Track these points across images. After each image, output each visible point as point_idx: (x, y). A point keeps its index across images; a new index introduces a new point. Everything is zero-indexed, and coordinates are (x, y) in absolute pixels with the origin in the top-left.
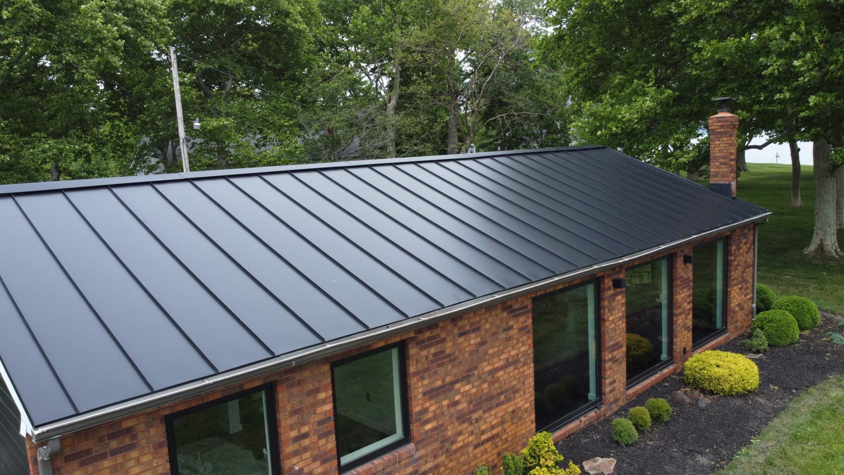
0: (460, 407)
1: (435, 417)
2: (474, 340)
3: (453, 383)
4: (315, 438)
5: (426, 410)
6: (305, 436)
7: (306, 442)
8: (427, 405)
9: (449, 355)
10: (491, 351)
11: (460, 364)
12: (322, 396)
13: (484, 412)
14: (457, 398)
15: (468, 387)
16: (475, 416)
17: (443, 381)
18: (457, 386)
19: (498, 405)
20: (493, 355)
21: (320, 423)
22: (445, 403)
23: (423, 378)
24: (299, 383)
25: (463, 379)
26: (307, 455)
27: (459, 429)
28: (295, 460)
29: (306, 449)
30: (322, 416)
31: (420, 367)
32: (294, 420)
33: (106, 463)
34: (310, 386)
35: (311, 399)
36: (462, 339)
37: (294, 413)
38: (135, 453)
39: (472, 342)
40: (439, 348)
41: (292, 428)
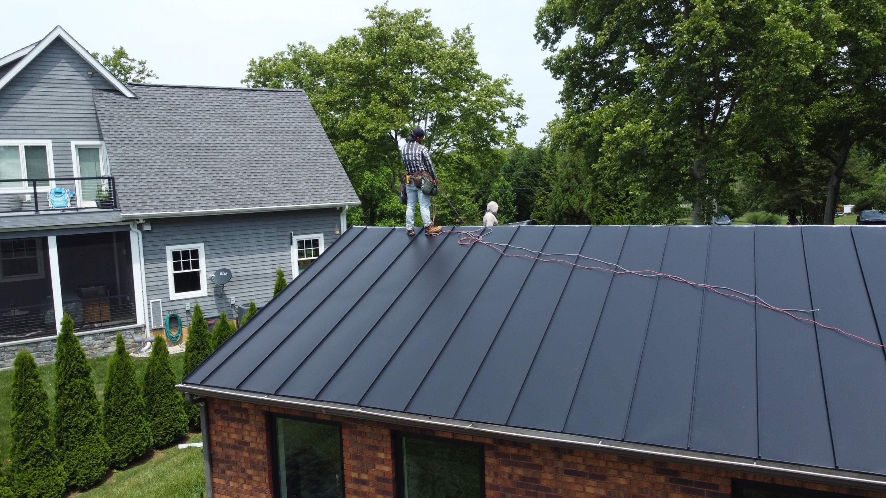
2: (594, 489)
4: (373, 490)
6: (365, 482)
7: (365, 489)
9: (547, 489)
12: (381, 455)
21: (379, 479)
30: (381, 475)
31: (499, 482)
32: (354, 463)
33: (233, 425)
34: (370, 442)
35: (370, 453)
36: (570, 479)
37: (356, 457)
38: (247, 427)
39: (589, 490)
40: (530, 473)
41: (353, 468)
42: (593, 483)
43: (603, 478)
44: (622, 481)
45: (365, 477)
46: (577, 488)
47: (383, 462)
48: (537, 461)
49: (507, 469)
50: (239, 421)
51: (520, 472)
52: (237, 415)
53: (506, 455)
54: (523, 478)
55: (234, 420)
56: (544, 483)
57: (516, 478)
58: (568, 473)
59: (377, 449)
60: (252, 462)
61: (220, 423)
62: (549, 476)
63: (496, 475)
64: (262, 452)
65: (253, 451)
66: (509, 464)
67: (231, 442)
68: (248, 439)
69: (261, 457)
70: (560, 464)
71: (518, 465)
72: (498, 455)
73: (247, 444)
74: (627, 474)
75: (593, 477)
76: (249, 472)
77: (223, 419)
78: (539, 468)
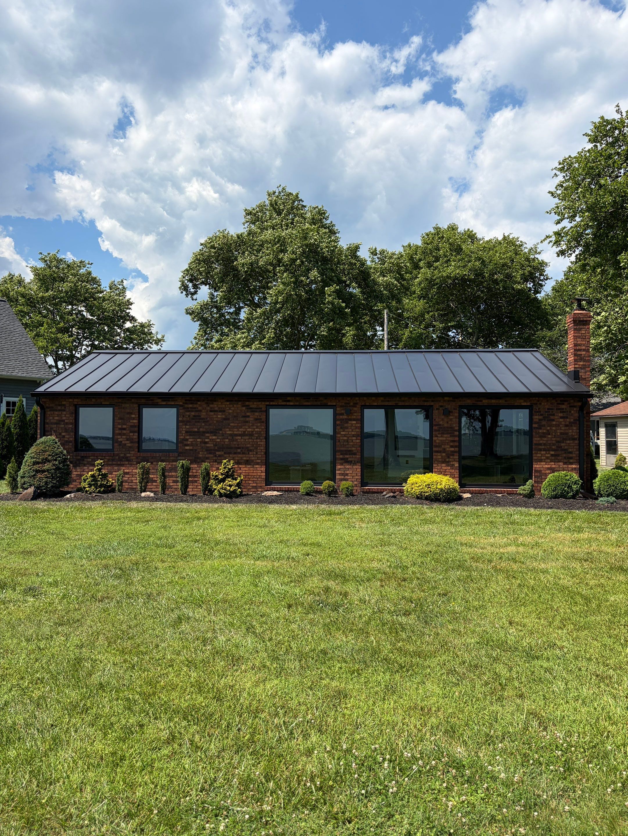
0: (208, 445)
1: (192, 445)
2: (220, 416)
3: (204, 432)
4: (128, 432)
5: (187, 440)
6: (124, 429)
7: (125, 432)
8: (188, 437)
9: (203, 419)
10: (232, 424)
11: (210, 425)
12: (133, 416)
13: (225, 453)
14: (207, 440)
15: (214, 437)
16: (217, 453)
17: (199, 429)
18: (207, 435)
19: (235, 453)
20: (234, 427)
21: (131, 426)
22: (199, 440)
23: (186, 425)
24: (124, 408)
25: (211, 433)
26: (124, 437)
27: (207, 456)
28: (119, 437)
29: (124, 434)
30: (132, 424)
31: (185, 419)
32: (120, 421)
33: (56, 413)
34: (128, 411)
35: (128, 416)
36: (212, 413)
37: (120, 419)
38: (64, 413)
39: (219, 416)
40: (197, 414)
41: (119, 424)
42: (220, 414)
43: (224, 411)
44: (230, 411)
45: (124, 427)
46: (215, 416)
47: (134, 419)
48: (200, 408)
49: (188, 413)
50: (60, 410)
51: (193, 414)
52: (59, 408)
53: (188, 408)
54: (194, 416)
55: (56, 411)
56: (202, 417)
57: (191, 416)
58: (211, 411)
59: (132, 414)
60: (65, 429)
61: (49, 413)
62: (204, 414)
63: (183, 416)
64: (72, 424)
65: (67, 423)
66: (189, 411)
67: (55, 421)
68: (64, 418)
69: (71, 426)
70: (208, 408)
71: (192, 411)
72: (184, 408)
73: (64, 421)
74: (232, 409)
75: (220, 412)
76: (63, 434)
77: (50, 411)
78: (201, 411)
